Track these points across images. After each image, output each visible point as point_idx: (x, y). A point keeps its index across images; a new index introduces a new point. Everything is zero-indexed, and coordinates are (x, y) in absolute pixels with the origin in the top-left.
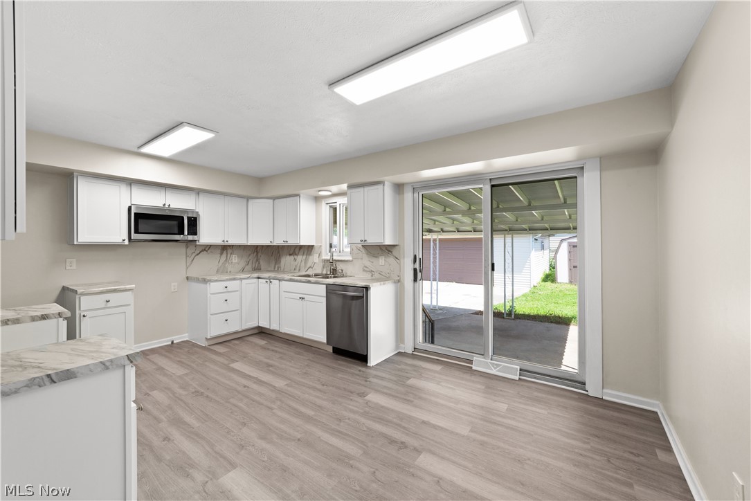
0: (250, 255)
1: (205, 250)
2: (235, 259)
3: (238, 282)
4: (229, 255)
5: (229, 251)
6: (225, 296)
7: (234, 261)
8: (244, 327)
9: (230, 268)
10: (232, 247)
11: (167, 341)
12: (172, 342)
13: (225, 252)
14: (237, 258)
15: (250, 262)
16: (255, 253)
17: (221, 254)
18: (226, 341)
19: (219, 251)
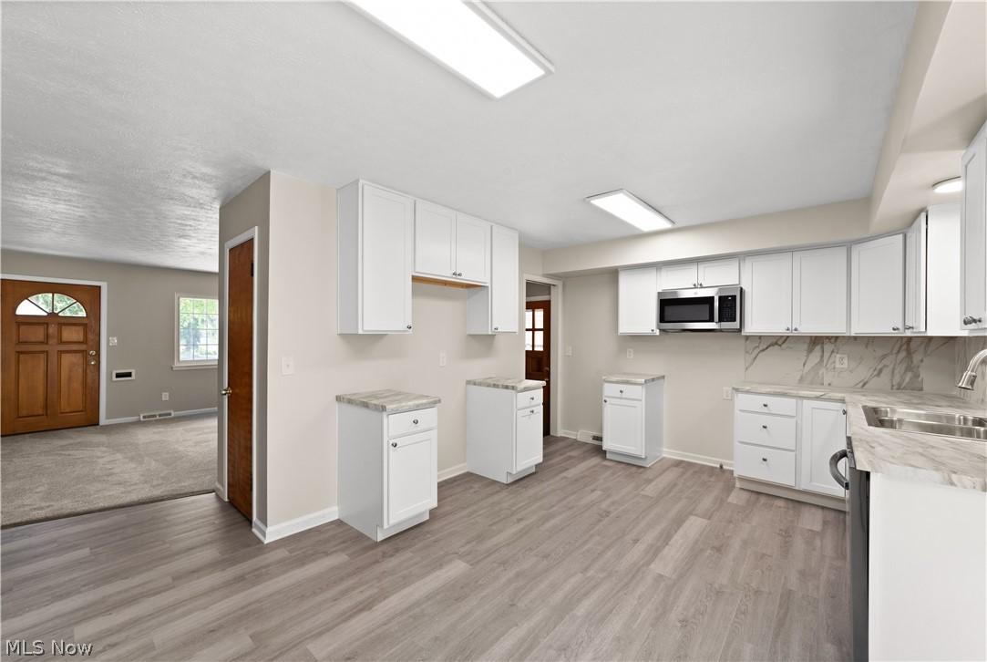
0: (884, 357)
1: (776, 343)
2: (841, 362)
3: (793, 401)
4: (827, 355)
5: (828, 347)
6: (767, 420)
7: (838, 365)
8: (804, 486)
9: (828, 378)
10: (835, 339)
11: (716, 462)
12: (721, 467)
13: (818, 348)
14: (846, 361)
15: (887, 372)
16: (903, 354)
17: (810, 351)
18: (762, 493)
19: (806, 347)
